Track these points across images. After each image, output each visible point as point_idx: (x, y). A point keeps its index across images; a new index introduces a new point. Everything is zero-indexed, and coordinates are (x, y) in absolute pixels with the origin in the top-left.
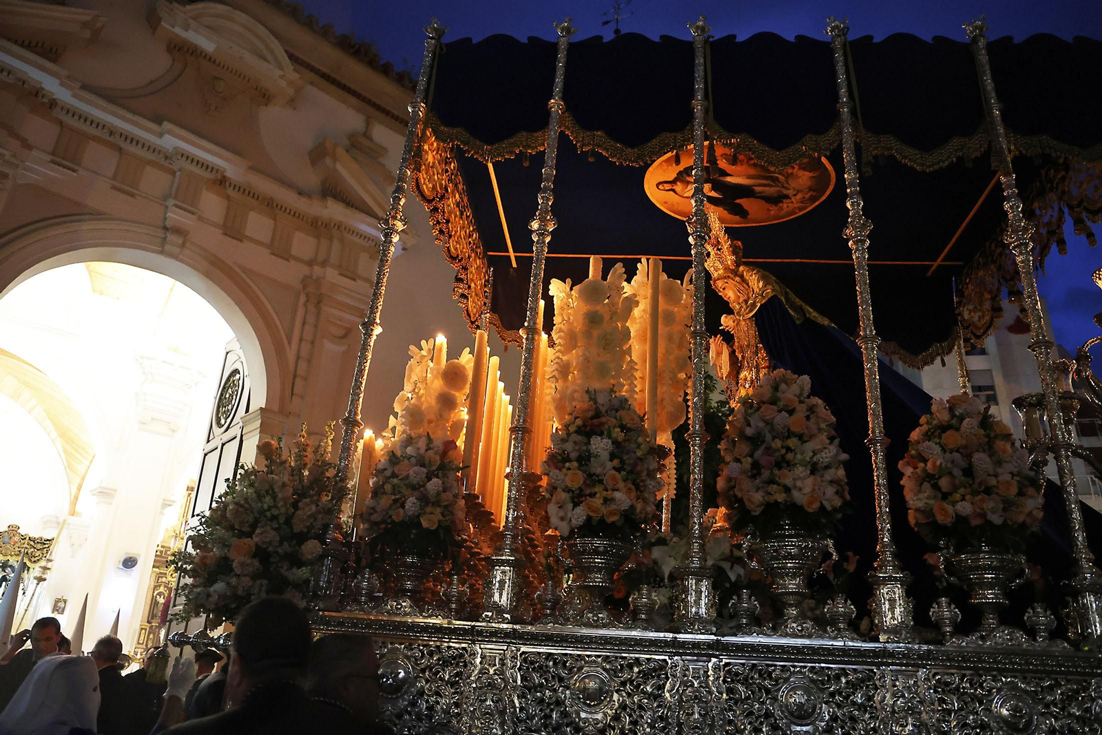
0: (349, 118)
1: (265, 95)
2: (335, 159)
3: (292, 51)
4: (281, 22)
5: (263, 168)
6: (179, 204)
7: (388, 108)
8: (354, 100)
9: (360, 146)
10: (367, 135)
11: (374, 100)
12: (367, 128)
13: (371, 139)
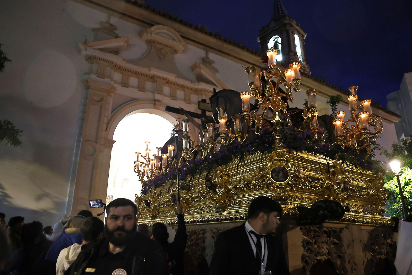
0: (201, 52)
1: (175, 51)
2: (200, 68)
3: (182, 35)
4: (177, 25)
5: (180, 75)
6: (158, 92)
7: (213, 47)
8: (201, 46)
9: (206, 61)
10: (207, 57)
11: (208, 45)
12: (207, 55)
13: (208, 58)
